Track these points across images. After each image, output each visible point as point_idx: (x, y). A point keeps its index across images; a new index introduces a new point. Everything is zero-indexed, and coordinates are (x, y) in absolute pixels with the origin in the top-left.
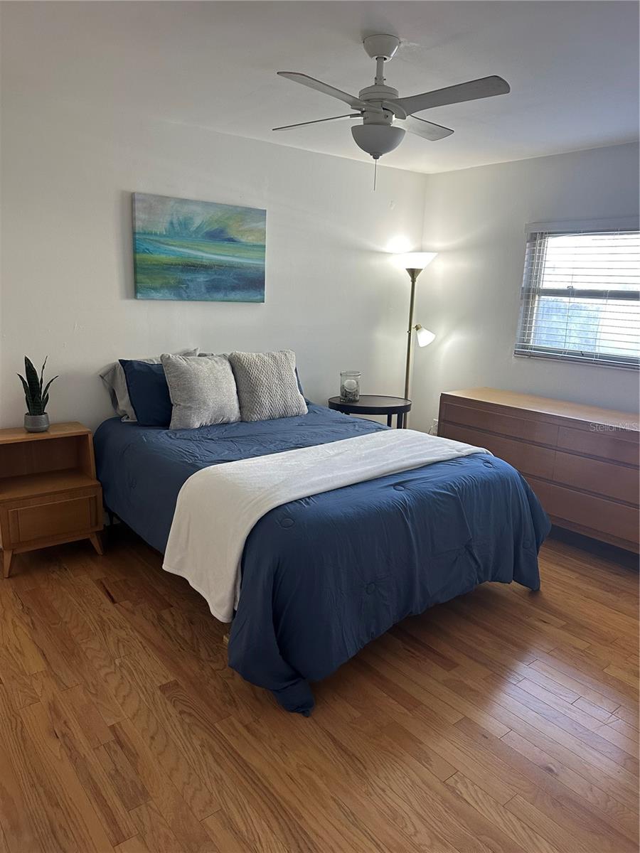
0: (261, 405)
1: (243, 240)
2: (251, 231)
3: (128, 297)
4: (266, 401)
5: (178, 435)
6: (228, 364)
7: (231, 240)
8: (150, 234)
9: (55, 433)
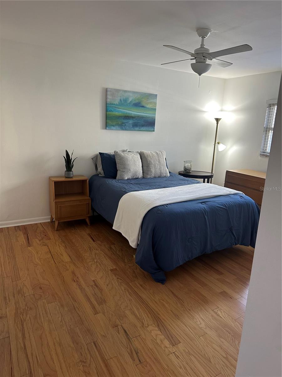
0: (151, 172)
1: (148, 106)
2: (151, 103)
3: (103, 129)
4: (153, 170)
5: (119, 182)
6: (139, 155)
7: (143, 107)
8: (113, 104)
9: (76, 179)
